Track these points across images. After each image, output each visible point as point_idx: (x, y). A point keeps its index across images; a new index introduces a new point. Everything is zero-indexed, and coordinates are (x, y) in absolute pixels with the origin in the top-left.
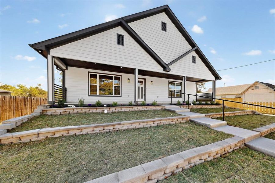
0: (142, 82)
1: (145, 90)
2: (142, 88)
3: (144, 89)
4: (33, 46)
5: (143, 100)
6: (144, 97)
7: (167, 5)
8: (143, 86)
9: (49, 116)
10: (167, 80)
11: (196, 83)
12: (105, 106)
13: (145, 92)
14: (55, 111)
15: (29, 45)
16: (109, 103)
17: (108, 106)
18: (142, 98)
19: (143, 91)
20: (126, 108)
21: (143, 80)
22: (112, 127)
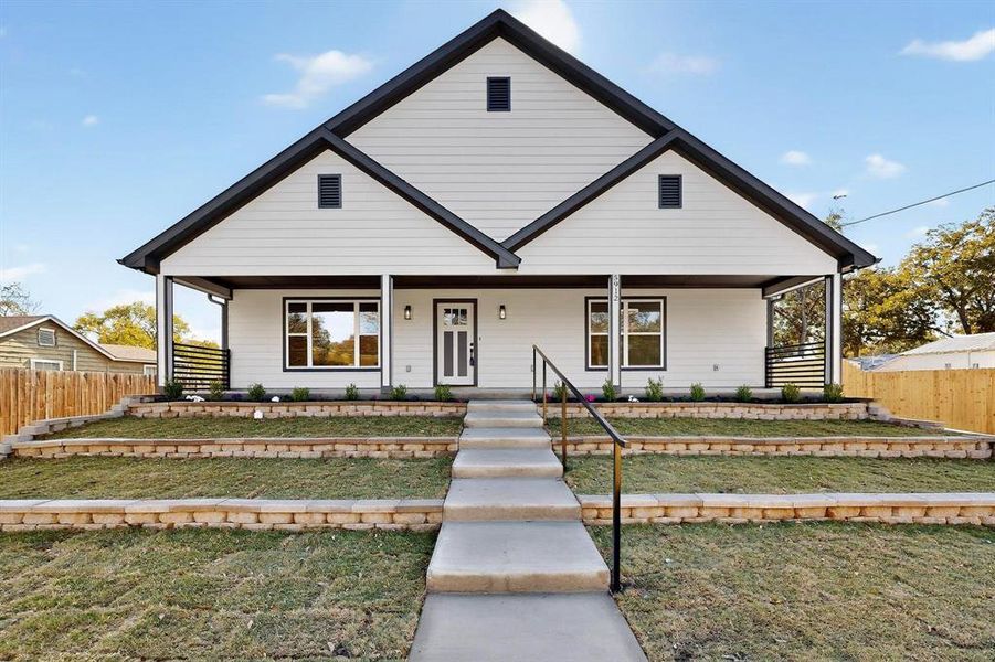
0: (464, 312)
1: (475, 344)
2: (463, 335)
3: (470, 339)
4: (124, 262)
5: (468, 380)
6: (470, 369)
7: (500, 11)
8: (469, 329)
9: (139, 419)
10: (580, 294)
11: (763, 294)
12: (276, 399)
13: (475, 351)
14: (149, 410)
15: (118, 261)
16: (285, 393)
17: (286, 399)
18: (463, 373)
19: (469, 348)
20: (319, 408)
21: (469, 307)
22: (195, 449)
